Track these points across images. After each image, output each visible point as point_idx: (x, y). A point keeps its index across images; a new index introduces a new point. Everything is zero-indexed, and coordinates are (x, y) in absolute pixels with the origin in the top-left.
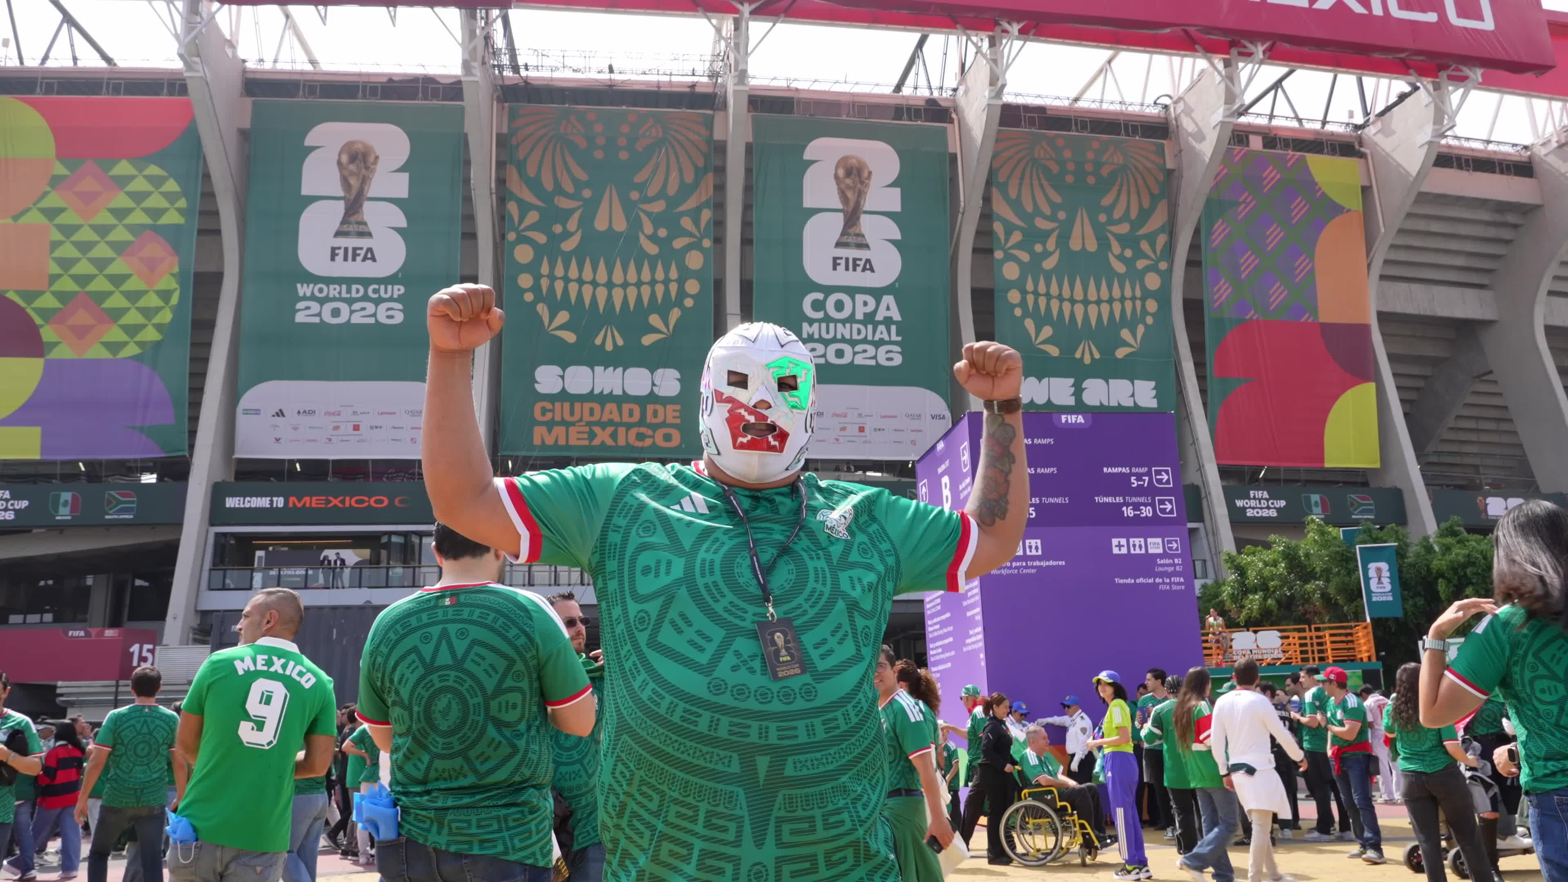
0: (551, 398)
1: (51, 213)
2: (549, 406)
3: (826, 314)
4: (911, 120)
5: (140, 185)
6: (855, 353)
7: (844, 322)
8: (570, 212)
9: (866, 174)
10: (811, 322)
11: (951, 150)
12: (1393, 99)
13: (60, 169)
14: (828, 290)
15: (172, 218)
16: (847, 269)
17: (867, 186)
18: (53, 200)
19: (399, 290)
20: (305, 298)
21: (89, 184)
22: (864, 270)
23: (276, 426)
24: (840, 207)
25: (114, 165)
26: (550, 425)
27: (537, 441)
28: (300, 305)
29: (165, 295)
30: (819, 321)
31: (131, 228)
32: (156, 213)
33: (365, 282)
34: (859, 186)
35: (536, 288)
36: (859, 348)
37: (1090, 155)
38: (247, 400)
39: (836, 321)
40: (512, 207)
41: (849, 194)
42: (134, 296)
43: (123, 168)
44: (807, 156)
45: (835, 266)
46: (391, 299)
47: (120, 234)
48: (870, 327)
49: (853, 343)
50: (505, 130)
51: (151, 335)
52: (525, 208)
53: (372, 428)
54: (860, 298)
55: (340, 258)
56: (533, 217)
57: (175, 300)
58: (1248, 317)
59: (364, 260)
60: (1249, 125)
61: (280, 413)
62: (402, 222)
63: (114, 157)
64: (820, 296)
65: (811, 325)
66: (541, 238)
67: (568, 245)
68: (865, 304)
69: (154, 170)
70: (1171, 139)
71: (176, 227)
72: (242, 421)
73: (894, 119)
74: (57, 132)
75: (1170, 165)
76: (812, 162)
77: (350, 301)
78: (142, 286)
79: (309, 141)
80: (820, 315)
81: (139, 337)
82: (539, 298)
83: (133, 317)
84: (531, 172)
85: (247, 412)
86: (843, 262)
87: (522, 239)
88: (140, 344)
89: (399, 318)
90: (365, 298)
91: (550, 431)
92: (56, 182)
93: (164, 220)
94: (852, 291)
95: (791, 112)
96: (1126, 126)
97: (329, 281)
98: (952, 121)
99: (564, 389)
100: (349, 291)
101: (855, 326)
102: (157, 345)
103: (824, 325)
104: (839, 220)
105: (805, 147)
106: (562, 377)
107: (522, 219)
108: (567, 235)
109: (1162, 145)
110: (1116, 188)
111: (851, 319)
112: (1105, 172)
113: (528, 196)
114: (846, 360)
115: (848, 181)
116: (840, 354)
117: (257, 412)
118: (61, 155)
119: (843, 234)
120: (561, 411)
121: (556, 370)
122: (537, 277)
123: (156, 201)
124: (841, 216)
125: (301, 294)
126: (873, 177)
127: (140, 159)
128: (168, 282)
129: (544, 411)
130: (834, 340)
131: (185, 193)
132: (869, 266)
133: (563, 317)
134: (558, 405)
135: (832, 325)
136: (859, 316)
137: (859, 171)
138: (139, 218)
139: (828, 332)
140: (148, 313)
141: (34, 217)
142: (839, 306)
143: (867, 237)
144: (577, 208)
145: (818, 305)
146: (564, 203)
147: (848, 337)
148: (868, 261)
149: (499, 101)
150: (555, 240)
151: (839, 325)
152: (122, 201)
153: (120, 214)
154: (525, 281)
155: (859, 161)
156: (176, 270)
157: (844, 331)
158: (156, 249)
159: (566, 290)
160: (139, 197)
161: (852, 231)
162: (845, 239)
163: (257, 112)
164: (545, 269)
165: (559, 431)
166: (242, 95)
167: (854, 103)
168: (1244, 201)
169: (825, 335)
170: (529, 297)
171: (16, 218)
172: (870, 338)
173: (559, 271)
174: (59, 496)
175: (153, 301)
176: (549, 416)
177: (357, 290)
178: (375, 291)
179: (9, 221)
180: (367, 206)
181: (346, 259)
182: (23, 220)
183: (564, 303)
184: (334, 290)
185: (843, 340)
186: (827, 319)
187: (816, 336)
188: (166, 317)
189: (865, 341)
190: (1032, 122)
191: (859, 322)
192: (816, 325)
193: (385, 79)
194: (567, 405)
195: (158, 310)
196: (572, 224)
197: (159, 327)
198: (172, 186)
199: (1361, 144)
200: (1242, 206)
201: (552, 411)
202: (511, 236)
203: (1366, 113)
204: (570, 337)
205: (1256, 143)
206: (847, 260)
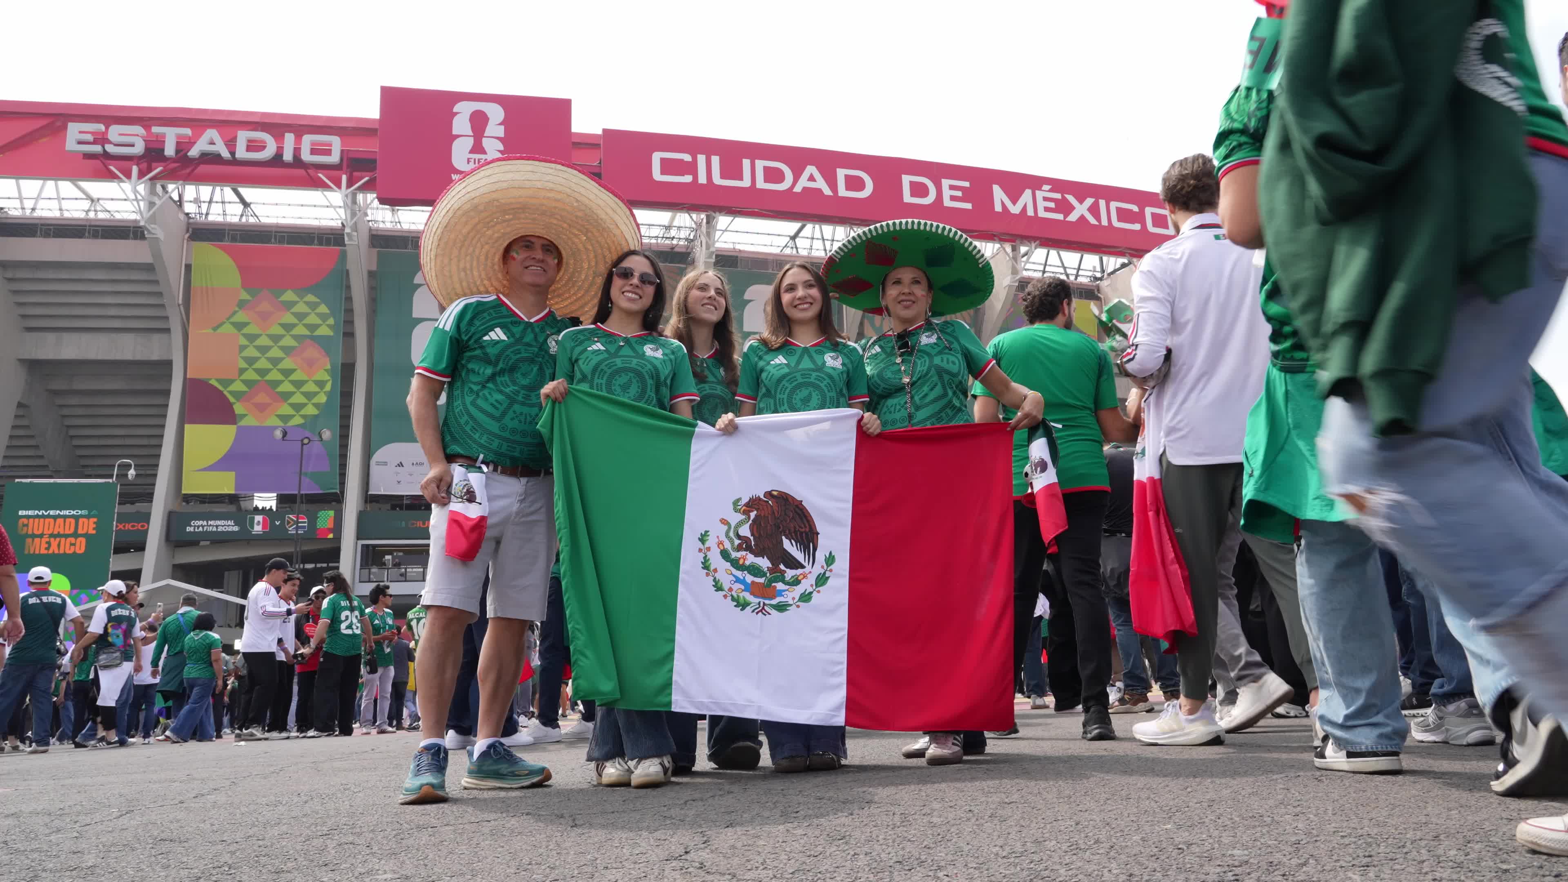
1: (240, 326)
5: (301, 308)
12: (1118, 266)
13: (244, 296)
15: (324, 331)
18: (241, 317)
21: (265, 306)
23: (397, 473)
25: (283, 294)
29: (321, 384)
31: (295, 337)
32: (313, 327)
38: (378, 455)
42: (298, 384)
43: (289, 296)
44: (747, 296)
47: (288, 341)
51: (311, 410)
57: (328, 387)
61: (401, 465)
63: (283, 288)
69: (310, 298)
71: (328, 337)
72: (374, 469)
74: (244, 270)
76: (750, 301)
78: (305, 378)
79: (415, 282)
81: (303, 412)
83: (298, 398)
85: (378, 464)
88: (303, 416)
92: (242, 304)
93: (319, 332)
95: (736, 267)
102: (316, 417)
105: (745, 291)
117: (385, 464)
118: (245, 285)
123: (313, 319)
127: (302, 289)
128: (322, 375)
131: (333, 314)
138: (301, 330)
140: (309, 396)
141: (227, 328)
152: (289, 318)
153: (288, 327)
156: (329, 367)
158: (313, 352)
160: (301, 316)
163: (381, 258)
166: (369, 247)
167: (777, 261)
171: (215, 329)
174: (254, 518)
175: (311, 387)
179: (210, 331)
182: (220, 330)
188: (322, 399)
195: (315, 394)
197: (316, 405)
198: (323, 309)
199: (1098, 290)
203: (1103, 271)
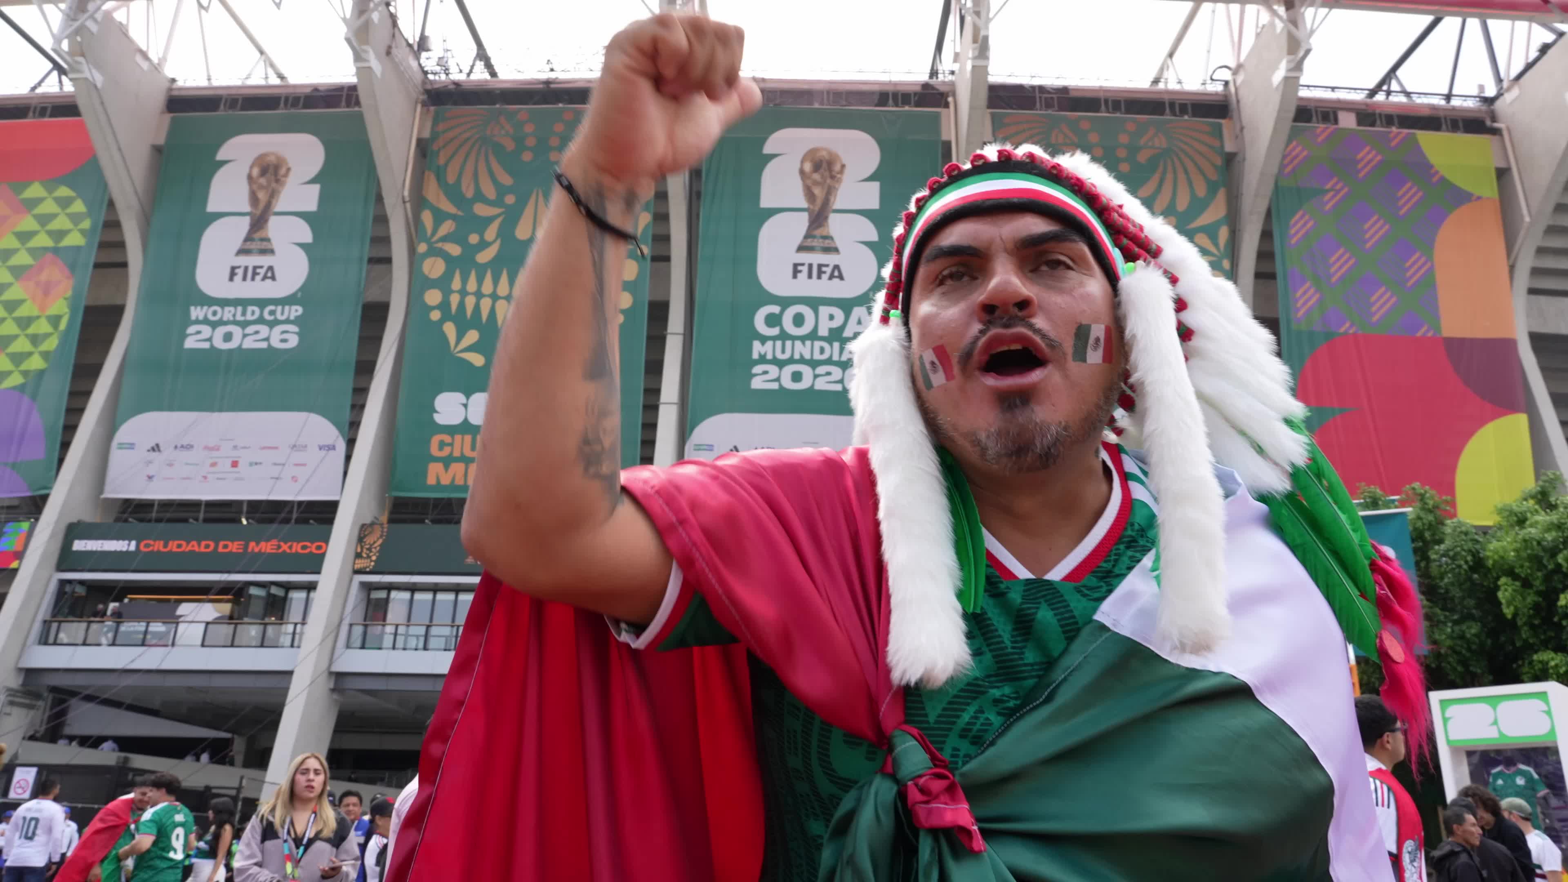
0: (451, 430)
2: (447, 438)
3: (782, 330)
4: (897, 105)
5: (49, 207)
6: (816, 376)
7: (803, 339)
8: (490, 220)
9: (837, 168)
10: (764, 339)
11: (944, 137)
12: (1533, 54)
14: (785, 302)
15: (75, 239)
16: (810, 276)
17: (839, 181)
19: (296, 311)
20: (197, 322)
22: (831, 277)
23: (150, 462)
24: (805, 205)
25: (26, 187)
26: (447, 462)
27: (431, 480)
28: (192, 329)
29: (55, 321)
30: (774, 339)
31: (32, 251)
32: (59, 235)
33: (262, 303)
34: (829, 181)
35: (444, 306)
36: (821, 370)
37: (1124, 139)
38: (126, 432)
39: (794, 338)
40: (427, 217)
41: (817, 191)
42: (25, 323)
43: (35, 190)
44: (768, 149)
45: (796, 272)
46: (287, 321)
47: (23, 258)
48: (836, 345)
49: (813, 364)
50: (426, 134)
51: (36, 363)
52: (440, 217)
53: (251, 464)
54: (824, 311)
55: (238, 278)
56: (447, 227)
57: (63, 325)
58: (1342, 330)
59: (264, 279)
60: (1339, 101)
61: (156, 448)
62: (307, 237)
63: (28, 180)
64: (775, 309)
65: (763, 344)
66: (454, 250)
67: (483, 257)
68: (831, 317)
69: (64, 191)
70: (1231, 118)
71: (78, 248)
72: (117, 456)
73: (876, 105)
75: (1229, 147)
77: (244, 324)
78: (35, 313)
79: (220, 156)
80: (775, 331)
81: (24, 367)
82: (447, 316)
83: (21, 345)
84: (451, 179)
85: (121, 446)
86: (805, 269)
87: (434, 252)
88: (25, 373)
89: (293, 341)
90: (261, 321)
91: (447, 467)
93: (67, 242)
94: (814, 303)
96: (1172, 104)
97: (224, 303)
98: (947, 105)
99: (466, 420)
100: (244, 314)
101: (818, 344)
102: (41, 373)
103: (779, 343)
104: (802, 221)
105: (765, 140)
106: (465, 406)
107: (435, 230)
108: (483, 245)
109: (1220, 126)
110: (1156, 177)
111: (813, 336)
112: (1142, 157)
113: (447, 206)
114: (804, 384)
115: (816, 176)
116: (797, 377)
117: (131, 446)
119: (806, 237)
120: (462, 445)
121: (460, 397)
122: (447, 292)
123: (61, 223)
124: (805, 215)
125: (193, 317)
126: (847, 171)
127: (51, 180)
128: (60, 307)
129: (442, 445)
130: (791, 361)
131: (90, 213)
132: (837, 273)
133: (472, 336)
134: (458, 438)
135: (789, 343)
136: (823, 332)
137: (830, 164)
138: (42, 240)
139: (783, 352)
140: (35, 340)
142: (799, 320)
143: (835, 239)
144: (499, 215)
145: (773, 320)
146: (481, 210)
147: (807, 356)
148: (837, 267)
149: (424, 104)
150: (470, 252)
151: (798, 343)
152: (28, 223)
153: (24, 237)
154: (433, 297)
155: (830, 153)
156: (69, 294)
157: (803, 350)
158: (55, 273)
159: (477, 307)
160: (44, 220)
161: (818, 232)
162: (809, 242)
163: (174, 130)
164: (456, 284)
165: (458, 468)
166: (163, 113)
167: (828, 92)
168: (1332, 189)
169: (780, 356)
170: (435, 315)
172: (836, 358)
173: (472, 286)
175: (42, 327)
176: (447, 451)
177: (253, 313)
178: (272, 313)
180: (273, 222)
181: (244, 279)
183: (475, 322)
184: (228, 313)
185: (802, 361)
186: (784, 336)
187: (769, 357)
188: (51, 344)
189: (829, 362)
190: (1048, 105)
191: (822, 339)
192: (769, 344)
193: (308, 90)
194: (468, 438)
195: (47, 336)
196: (491, 233)
197: (45, 355)
198: (79, 207)
199: (1494, 119)
200: (1332, 193)
201: (451, 445)
202: (422, 248)
203: (1499, 80)
204: (478, 360)
205: (1348, 121)
206: (810, 266)
